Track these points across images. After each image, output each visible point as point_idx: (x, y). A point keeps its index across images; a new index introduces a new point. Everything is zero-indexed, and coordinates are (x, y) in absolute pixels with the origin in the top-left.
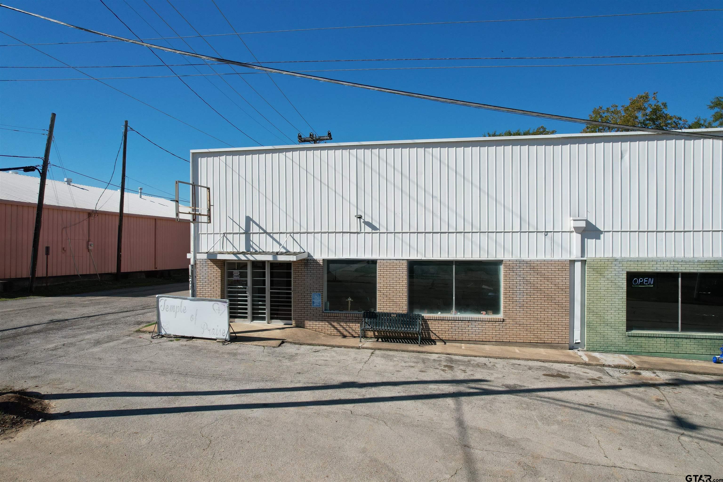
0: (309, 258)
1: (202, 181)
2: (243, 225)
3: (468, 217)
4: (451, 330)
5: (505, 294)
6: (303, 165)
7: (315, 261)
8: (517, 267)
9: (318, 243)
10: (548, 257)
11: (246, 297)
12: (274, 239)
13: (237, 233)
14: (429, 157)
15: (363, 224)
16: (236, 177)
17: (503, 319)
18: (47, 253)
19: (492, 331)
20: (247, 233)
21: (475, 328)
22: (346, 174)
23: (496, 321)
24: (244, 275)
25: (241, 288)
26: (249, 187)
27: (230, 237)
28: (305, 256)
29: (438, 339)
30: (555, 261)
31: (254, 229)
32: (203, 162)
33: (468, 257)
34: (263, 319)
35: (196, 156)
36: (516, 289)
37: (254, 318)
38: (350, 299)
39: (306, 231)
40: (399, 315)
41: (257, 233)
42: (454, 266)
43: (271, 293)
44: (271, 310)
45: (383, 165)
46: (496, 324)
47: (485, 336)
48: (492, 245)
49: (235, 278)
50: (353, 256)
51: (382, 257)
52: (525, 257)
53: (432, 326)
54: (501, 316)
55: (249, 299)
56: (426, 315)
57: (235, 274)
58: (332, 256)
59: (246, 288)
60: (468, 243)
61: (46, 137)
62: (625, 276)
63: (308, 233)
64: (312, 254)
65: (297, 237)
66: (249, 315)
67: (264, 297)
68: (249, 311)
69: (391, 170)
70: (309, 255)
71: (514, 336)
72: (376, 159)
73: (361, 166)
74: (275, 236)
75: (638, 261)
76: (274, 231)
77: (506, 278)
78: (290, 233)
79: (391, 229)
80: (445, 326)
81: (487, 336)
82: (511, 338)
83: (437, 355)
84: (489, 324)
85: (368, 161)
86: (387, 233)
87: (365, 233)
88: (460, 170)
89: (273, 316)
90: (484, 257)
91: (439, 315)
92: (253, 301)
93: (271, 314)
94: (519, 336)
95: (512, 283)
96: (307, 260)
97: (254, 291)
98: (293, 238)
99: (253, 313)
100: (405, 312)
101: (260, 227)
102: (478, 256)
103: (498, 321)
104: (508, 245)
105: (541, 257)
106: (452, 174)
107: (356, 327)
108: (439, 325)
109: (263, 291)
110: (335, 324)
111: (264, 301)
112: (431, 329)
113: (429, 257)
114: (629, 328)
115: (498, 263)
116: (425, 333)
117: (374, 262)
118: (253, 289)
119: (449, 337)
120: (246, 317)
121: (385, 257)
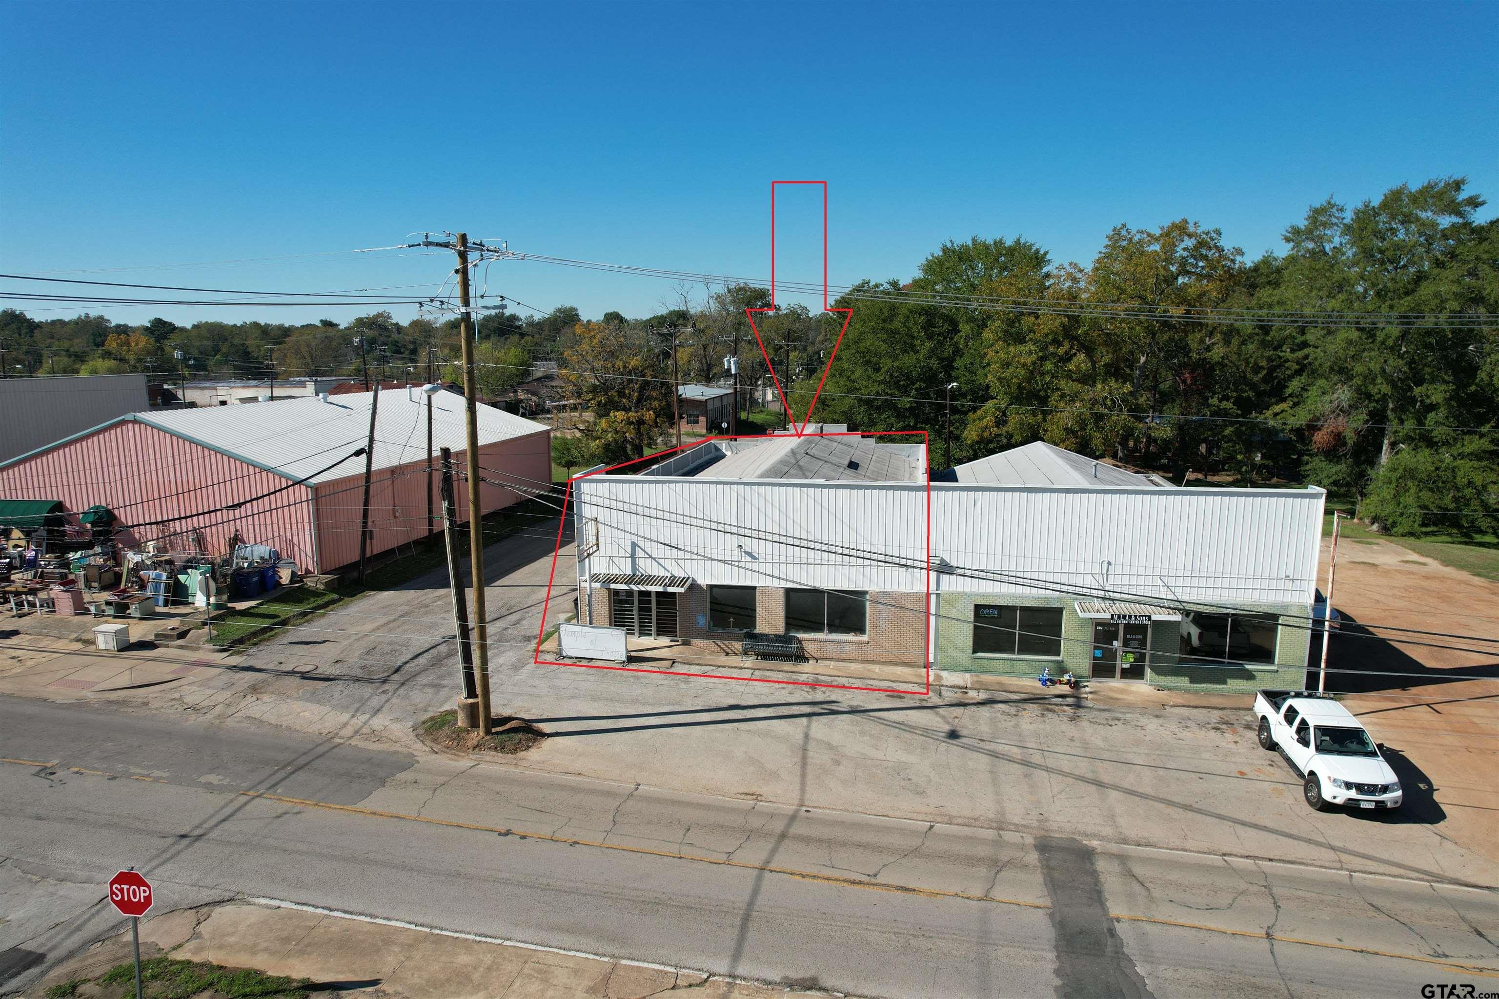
0: (694, 583)
1: (586, 507)
2: (629, 550)
4: (823, 649)
5: (870, 620)
6: (686, 496)
7: (699, 585)
8: (881, 598)
9: (701, 569)
10: (909, 590)
11: (633, 615)
12: (659, 564)
13: (623, 557)
14: (804, 496)
15: (743, 554)
16: (620, 503)
17: (868, 641)
19: (859, 651)
20: (633, 556)
21: (844, 648)
22: (727, 507)
23: (862, 642)
24: (630, 595)
25: (628, 607)
27: (616, 560)
28: (690, 583)
29: (811, 657)
30: (913, 594)
31: (640, 553)
32: (586, 488)
33: (838, 587)
34: (650, 636)
35: (578, 481)
36: (879, 616)
37: (642, 635)
38: (732, 620)
39: (690, 558)
40: (776, 636)
41: (643, 557)
42: (826, 594)
43: (657, 612)
44: (657, 627)
45: (762, 502)
46: (862, 645)
48: (860, 577)
49: (621, 598)
50: (734, 583)
51: (761, 585)
52: (888, 589)
53: (805, 645)
54: (865, 638)
55: (636, 617)
56: (801, 636)
57: (621, 594)
58: (715, 582)
59: (632, 608)
60: (839, 575)
61: (371, 412)
62: (972, 608)
63: (692, 559)
64: (698, 580)
65: (681, 562)
66: (638, 630)
67: (651, 616)
68: (636, 628)
69: (769, 506)
70: (694, 580)
71: (877, 656)
73: (741, 500)
74: (660, 561)
75: (983, 596)
76: (659, 556)
77: (870, 607)
78: (675, 559)
79: (769, 560)
80: (817, 646)
81: (853, 655)
82: (874, 658)
83: (807, 676)
84: (856, 645)
85: (748, 497)
86: (766, 563)
87: (746, 562)
88: (832, 510)
89: (660, 632)
90: (852, 588)
91: (812, 636)
92: (639, 619)
93: (658, 631)
94: (881, 656)
95: (876, 611)
96: (692, 585)
97: (641, 609)
98: (677, 563)
99: (641, 628)
100: (782, 633)
101: (645, 552)
102: (847, 587)
103: (864, 642)
104: (874, 578)
105: (902, 589)
106: (825, 513)
107: (738, 645)
108: (812, 645)
109: (650, 610)
110: (719, 642)
111: (650, 621)
112: (805, 649)
113: (804, 586)
114: (974, 652)
115: (864, 594)
116: (799, 652)
117: (754, 588)
118: (640, 607)
119: (821, 655)
120: (633, 634)
121: (764, 585)
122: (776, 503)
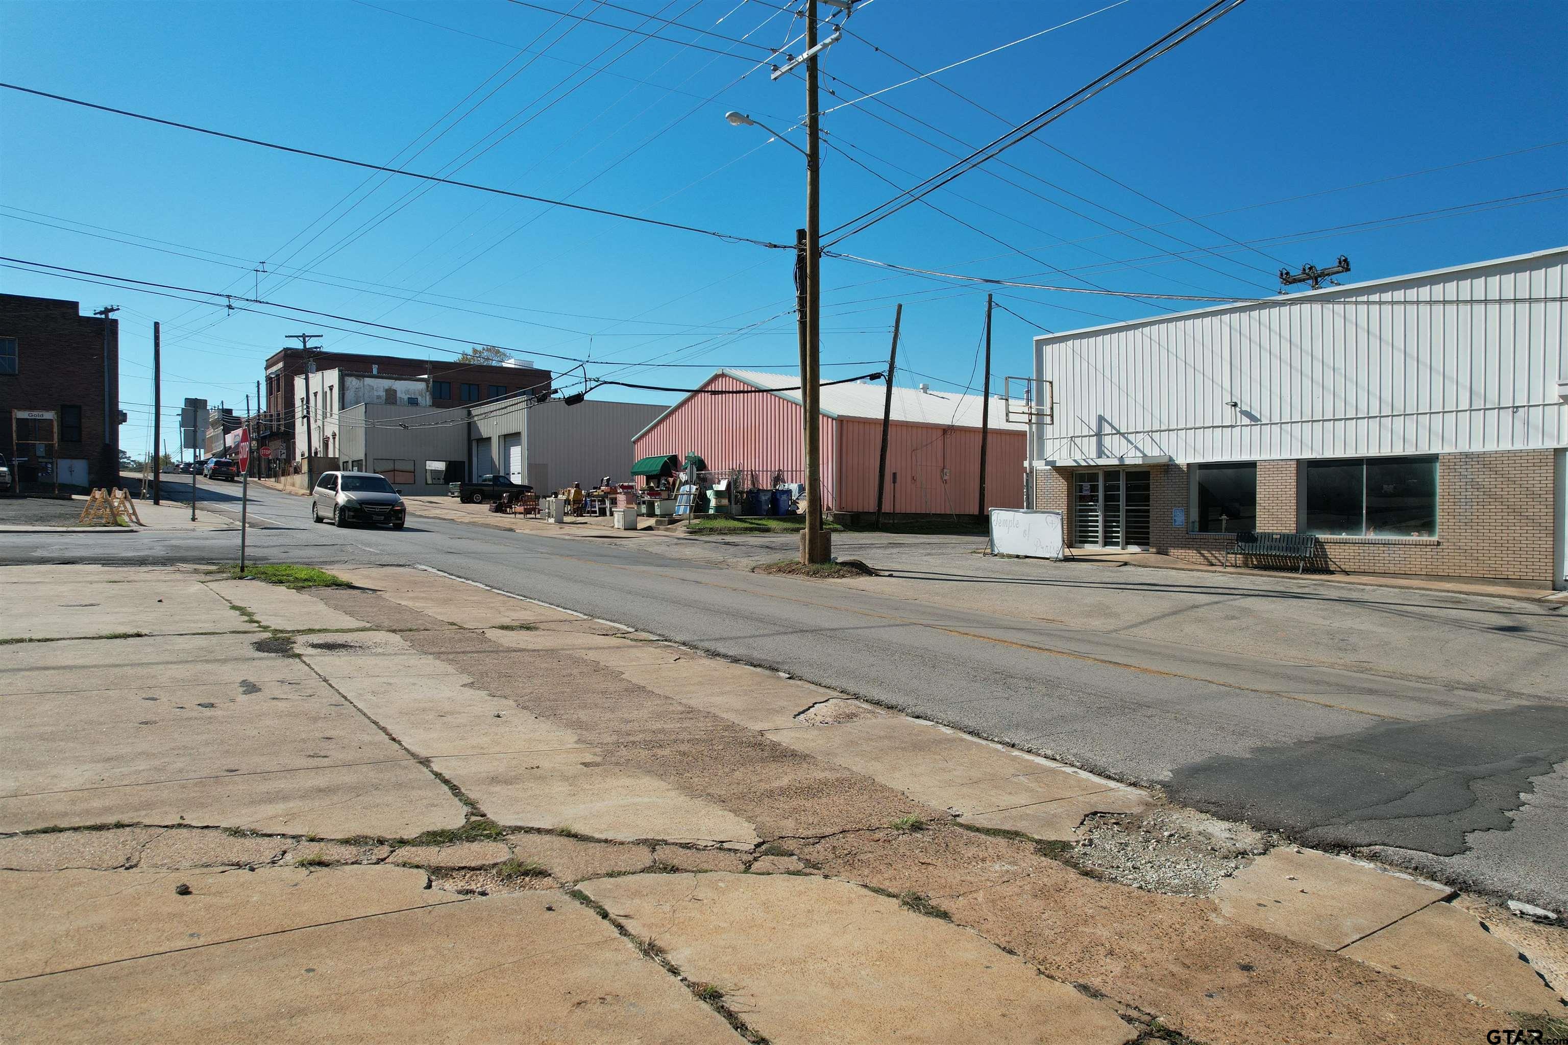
0: (1170, 463)
1: (1048, 376)
2: (1094, 426)
3: (1387, 396)
4: (1358, 557)
5: (1441, 504)
6: (1164, 342)
7: (1177, 467)
8: (1461, 463)
9: (1182, 444)
10: (1518, 446)
11: (1097, 516)
12: (1129, 441)
13: (1086, 436)
15: (1239, 414)
16: (1085, 364)
17: (1438, 542)
18: (894, 482)
19: (1420, 560)
20: (1099, 435)
21: (1394, 555)
22: (1217, 349)
23: (1426, 545)
24: (1094, 489)
25: (1091, 505)
26: (1100, 376)
28: (1165, 460)
29: (1339, 569)
31: (1107, 429)
32: (1048, 350)
33: (1386, 452)
34: (1117, 544)
35: (1040, 344)
36: (1460, 497)
37: (1106, 544)
38: (1224, 517)
39: (1167, 428)
40: (1285, 537)
41: (1109, 434)
42: (1365, 467)
43: (1127, 511)
44: (1127, 532)
45: (1265, 332)
46: (1427, 550)
47: (1409, 566)
48: (1424, 432)
49: (1085, 493)
50: (1226, 458)
51: (1264, 457)
52: (1477, 448)
53: (1332, 552)
54: (1435, 538)
55: (1100, 519)
56: (1322, 536)
57: (1085, 488)
58: (1199, 460)
59: (1096, 505)
60: (1386, 433)
61: (892, 335)
63: (1169, 430)
64: (1175, 458)
65: (1156, 436)
66: (1100, 539)
67: (1119, 516)
68: (1100, 534)
69: (1275, 339)
70: (1171, 459)
71: (1456, 568)
72: (1255, 325)
73: (1236, 336)
74: (1130, 436)
76: (1129, 431)
77: (1443, 481)
78: (1149, 432)
79: (1276, 419)
80: (1350, 550)
81: (1411, 566)
82: (1451, 571)
84: (1415, 550)
85: (1245, 329)
86: (1271, 424)
87: (1242, 426)
89: (1130, 540)
90: (1410, 451)
91: (1344, 536)
92: (1105, 521)
93: (1127, 538)
94: (1464, 568)
95: (1454, 487)
96: (1168, 465)
97: (1107, 509)
98: (1151, 438)
99: (1105, 537)
100: (1293, 532)
101: (1113, 427)
102: (1402, 450)
103: (1430, 545)
104: (1450, 433)
105: (1505, 447)
106: (1363, 336)
108: (1340, 550)
109: (1117, 508)
110: (1204, 553)
111: (1118, 522)
112: (1330, 556)
113: (1329, 454)
115: (1431, 459)
116: (1321, 561)
117: (1252, 465)
118: (1106, 506)
119: (1355, 567)
120: (1096, 542)
121: (1268, 457)
122: (1286, 333)
